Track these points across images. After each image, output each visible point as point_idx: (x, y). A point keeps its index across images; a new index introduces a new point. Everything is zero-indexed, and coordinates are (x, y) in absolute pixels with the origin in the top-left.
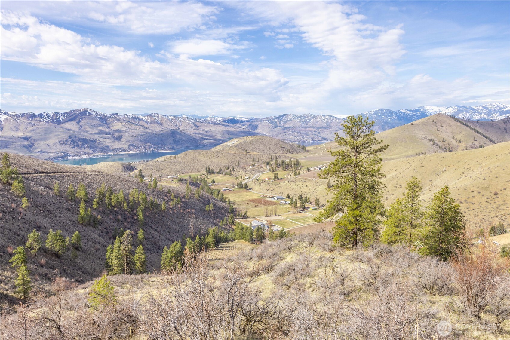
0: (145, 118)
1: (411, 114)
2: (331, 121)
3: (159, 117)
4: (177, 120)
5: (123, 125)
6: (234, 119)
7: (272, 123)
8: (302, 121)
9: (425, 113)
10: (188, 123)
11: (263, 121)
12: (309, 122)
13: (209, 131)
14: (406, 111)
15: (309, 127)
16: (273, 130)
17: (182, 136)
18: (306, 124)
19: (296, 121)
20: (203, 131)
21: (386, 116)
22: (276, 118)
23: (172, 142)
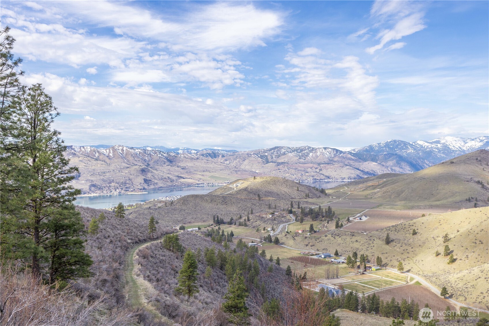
0: (106, 151)
1: (430, 147)
2: (334, 155)
3: (123, 150)
4: (146, 153)
5: (81, 161)
6: (213, 152)
7: (262, 157)
8: (299, 155)
9: (447, 145)
10: (160, 157)
11: (251, 154)
12: (307, 156)
13: (185, 167)
14: (424, 142)
15: (308, 162)
16: (264, 165)
17: (154, 174)
18: (304, 158)
19: (292, 155)
20: (178, 167)
21: (400, 149)
22: (265, 152)
23: (143, 181)
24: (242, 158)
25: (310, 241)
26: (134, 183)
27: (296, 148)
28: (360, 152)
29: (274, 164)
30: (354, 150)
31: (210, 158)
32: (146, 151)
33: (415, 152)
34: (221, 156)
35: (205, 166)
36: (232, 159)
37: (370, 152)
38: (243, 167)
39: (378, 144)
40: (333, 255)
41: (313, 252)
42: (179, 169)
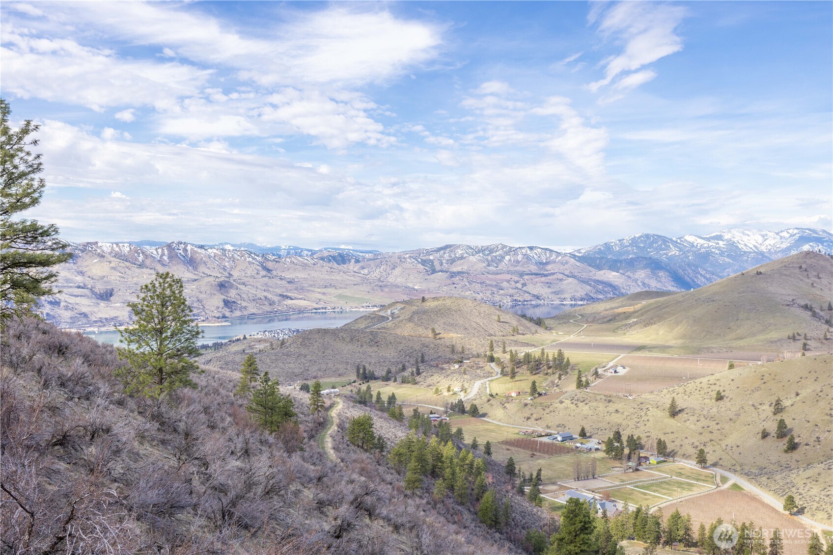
0: (157, 252)
1: (706, 245)
2: (546, 259)
3: (187, 251)
4: (225, 256)
7: (424, 263)
8: (487, 260)
9: (734, 242)
10: (250, 263)
11: (405, 258)
12: (500, 261)
13: (294, 279)
14: (696, 238)
15: (503, 272)
16: (428, 277)
17: (242, 292)
18: (495, 265)
19: (475, 260)
20: (281, 279)
21: (656, 249)
22: (429, 253)
23: (222, 304)
24: (390, 264)
25: (534, 410)
26: (207, 307)
27: (482, 247)
28: (588, 254)
29: (445, 275)
30: (579, 251)
31: (335, 265)
32: (227, 252)
33: (682, 254)
34: (353, 261)
35: (327, 277)
36: (372, 265)
37: (605, 254)
38: (391, 279)
39: (620, 241)
40: (576, 436)
41: (540, 430)
42: (284, 282)
